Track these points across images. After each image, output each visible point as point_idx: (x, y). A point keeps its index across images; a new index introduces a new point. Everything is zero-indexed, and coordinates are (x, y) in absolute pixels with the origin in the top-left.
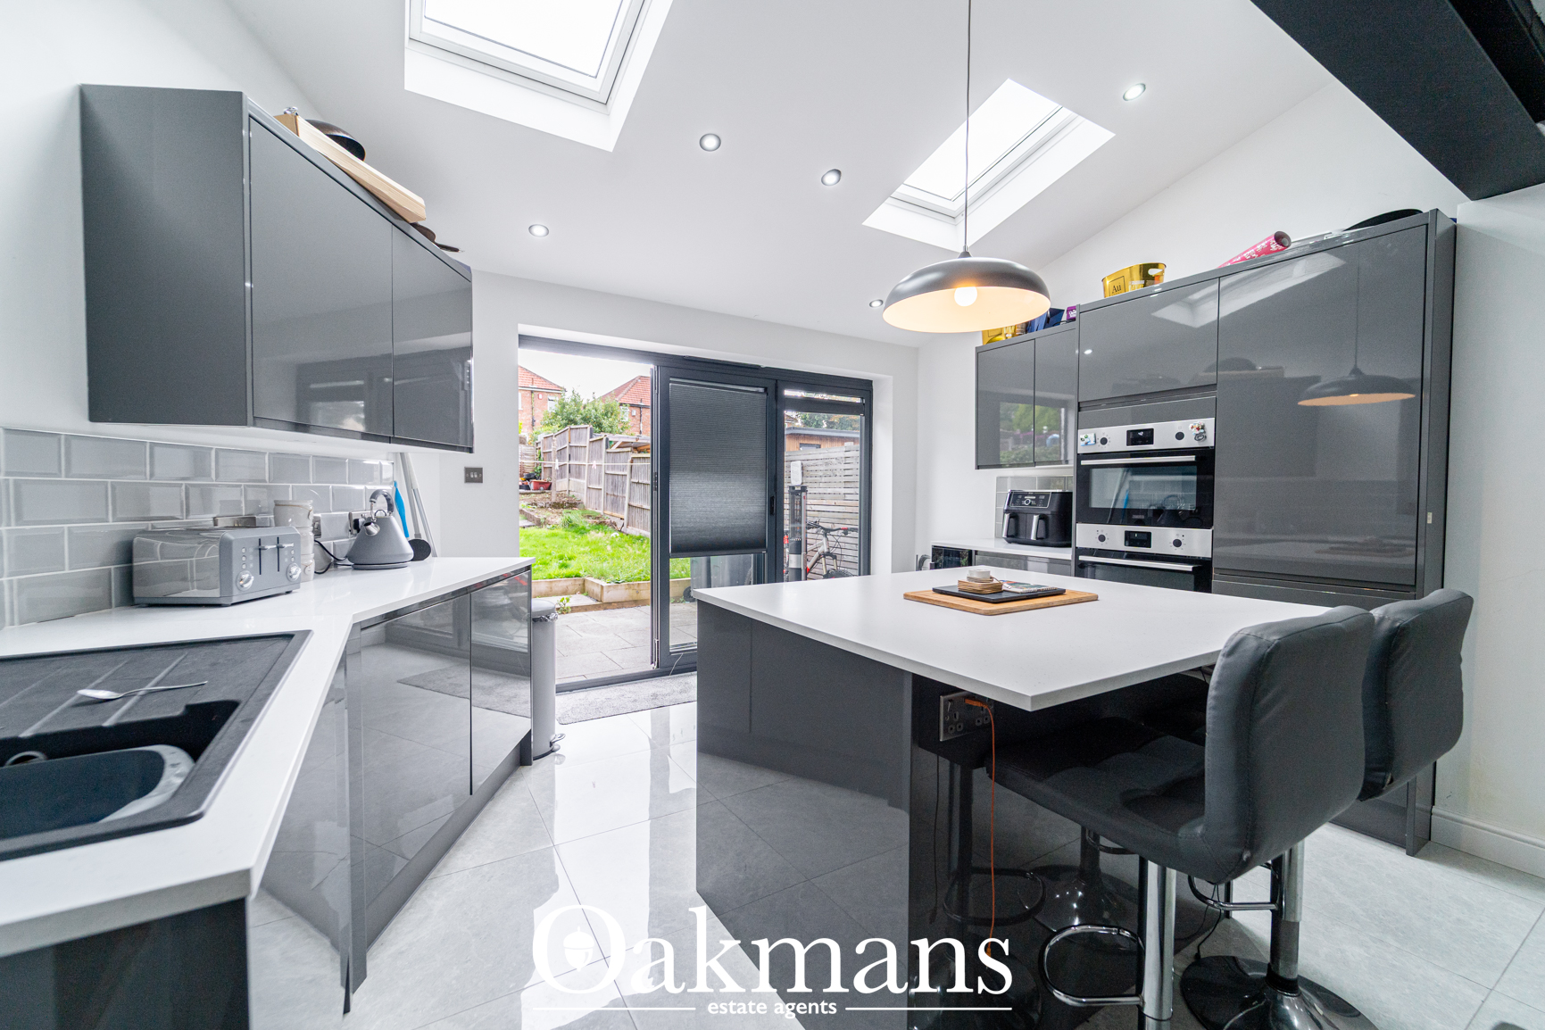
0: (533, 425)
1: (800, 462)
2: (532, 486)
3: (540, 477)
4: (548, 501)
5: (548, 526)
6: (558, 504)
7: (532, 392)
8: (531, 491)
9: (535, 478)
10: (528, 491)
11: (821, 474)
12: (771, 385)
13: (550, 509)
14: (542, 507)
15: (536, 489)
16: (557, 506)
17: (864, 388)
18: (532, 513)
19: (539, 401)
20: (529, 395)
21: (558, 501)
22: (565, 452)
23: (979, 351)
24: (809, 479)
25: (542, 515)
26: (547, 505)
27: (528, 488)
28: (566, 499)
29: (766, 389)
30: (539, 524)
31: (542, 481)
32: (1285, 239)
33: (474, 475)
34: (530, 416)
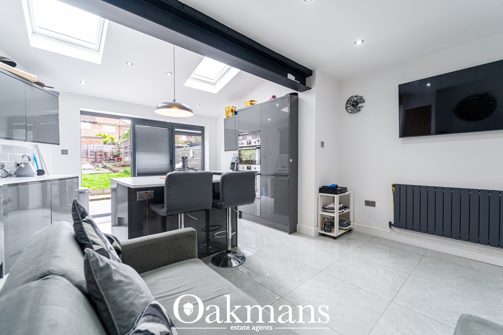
0: (120, 138)
1: (192, 150)
2: (116, 159)
3: (119, 156)
4: (121, 164)
5: (118, 173)
6: (124, 165)
7: (119, 126)
8: (115, 161)
9: (117, 157)
10: (114, 161)
11: (197, 154)
12: (171, 127)
13: (121, 167)
14: (118, 166)
15: (117, 160)
16: (123, 166)
17: (202, 129)
18: (112, 168)
19: (122, 130)
20: (118, 127)
21: (124, 164)
22: (128, 148)
23: (225, 120)
24: (195, 155)
25: (116, 169)
26: (120, 166)
27: (114, 160)
28: (127, 164)
29: (169, 128)
30: (115, 172)
31: (120, 158)
32: (275, 97)
33: (65, 152)
34: (118, 135)
